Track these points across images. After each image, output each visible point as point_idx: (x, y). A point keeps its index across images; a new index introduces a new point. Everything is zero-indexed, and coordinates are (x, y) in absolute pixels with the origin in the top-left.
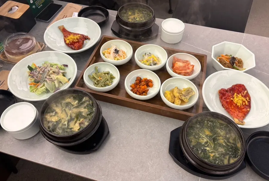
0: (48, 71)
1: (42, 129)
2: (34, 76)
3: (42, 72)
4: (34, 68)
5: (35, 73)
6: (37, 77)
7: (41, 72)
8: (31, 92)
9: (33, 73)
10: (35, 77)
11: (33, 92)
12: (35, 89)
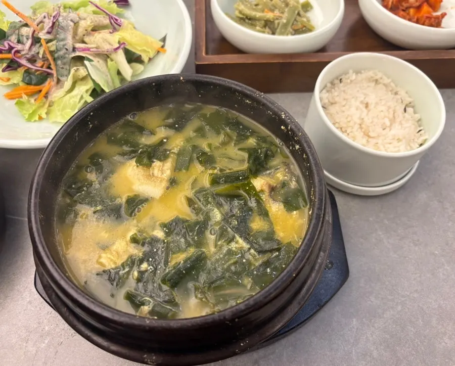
0: (72, 24)
1: (78, 311)
2: (19, 58)
3: (49, 33)
4: (5, 29)
5: (19, 47)
6: (32, 60)
7: (43, 36)
8: (29, 120)
9: (11, 48)
10: (23, 62)
11: (41, 118)
12: (43, 106)
